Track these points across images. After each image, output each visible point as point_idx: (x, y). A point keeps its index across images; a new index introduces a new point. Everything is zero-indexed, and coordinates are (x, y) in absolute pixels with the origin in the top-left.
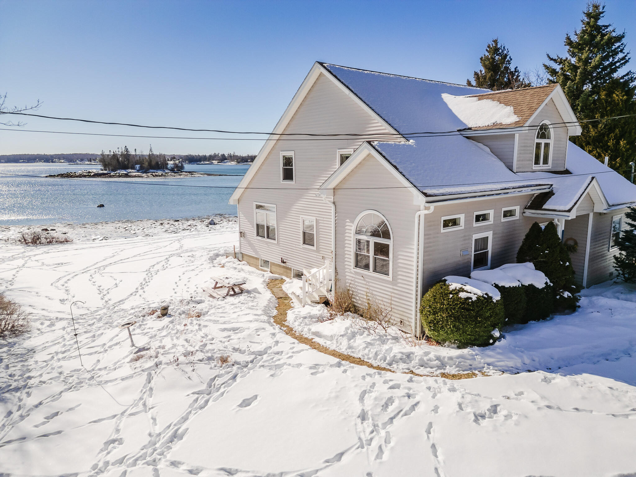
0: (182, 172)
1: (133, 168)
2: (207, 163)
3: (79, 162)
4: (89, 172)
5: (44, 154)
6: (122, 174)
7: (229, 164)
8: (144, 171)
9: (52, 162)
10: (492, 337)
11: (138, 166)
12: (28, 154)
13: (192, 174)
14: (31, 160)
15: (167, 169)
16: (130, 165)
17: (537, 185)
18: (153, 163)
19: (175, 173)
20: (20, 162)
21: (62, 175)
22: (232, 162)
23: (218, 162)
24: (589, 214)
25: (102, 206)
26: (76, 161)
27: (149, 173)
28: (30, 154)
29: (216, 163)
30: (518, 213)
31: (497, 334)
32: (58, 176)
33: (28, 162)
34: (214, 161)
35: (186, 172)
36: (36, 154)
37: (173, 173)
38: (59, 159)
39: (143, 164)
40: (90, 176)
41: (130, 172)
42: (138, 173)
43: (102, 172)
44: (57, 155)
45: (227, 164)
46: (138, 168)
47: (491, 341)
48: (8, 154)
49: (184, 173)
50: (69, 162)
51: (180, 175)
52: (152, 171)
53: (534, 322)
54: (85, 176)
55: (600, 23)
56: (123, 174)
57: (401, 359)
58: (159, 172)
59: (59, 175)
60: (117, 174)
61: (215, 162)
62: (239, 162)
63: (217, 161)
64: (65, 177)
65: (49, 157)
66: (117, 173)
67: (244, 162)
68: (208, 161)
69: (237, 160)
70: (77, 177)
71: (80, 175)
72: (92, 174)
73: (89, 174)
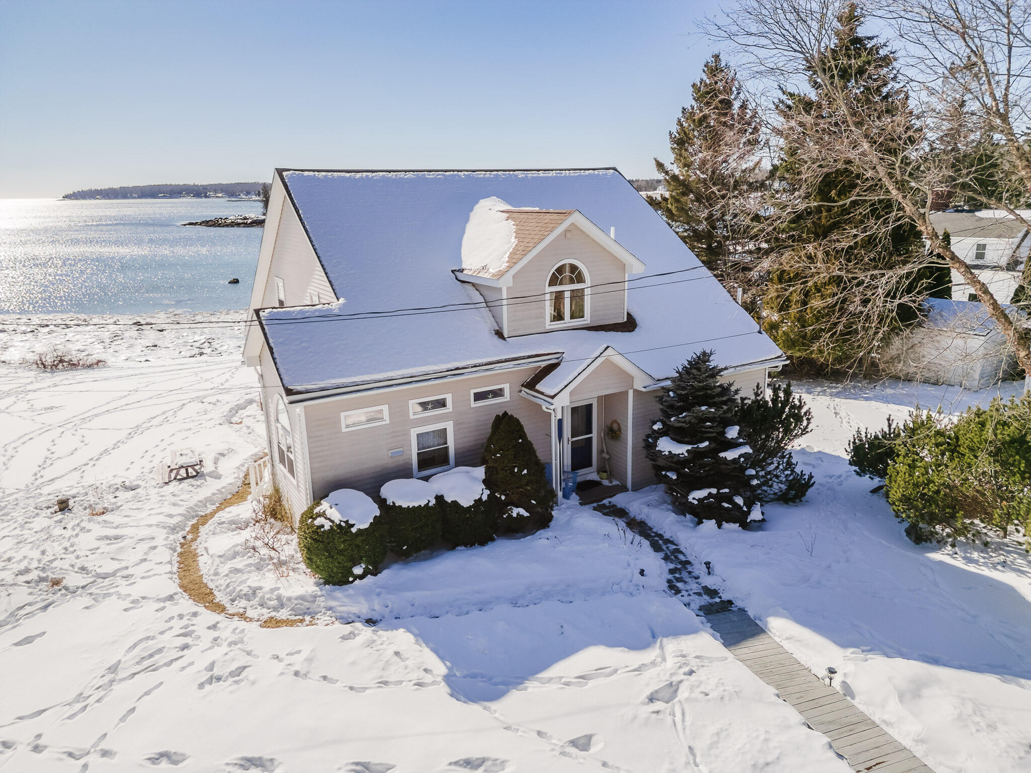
3: (244, 197)
4: (245, 218)
5: (194, 185)
9: (206, 197)
10: (352, 574)
12: (171, 185)
14: (175, 193)
17: (529, 357)
20: (160, 198)
21: (207, 222)
24: (627, 392)
25: (236, 281)
26: (239, 195)
28: (173, 184)
30: (507, 393)
31: (358, 570)
32: (201, 224)
33: (171, 197)
36: (181, 184)
38: (216, 192)
40: (246, 225)
44: (212, 185)
47: (351, 579)
48: (142, 185)
50: (229, 197)
53: (463, 548)
54: (238, 225)
55: (861, 32)
57: (245, 595)
59: (203, 222)
64: (210, 226)
65: (201, 188)
70: (227, 226)
71: (232, 222)
72: (249, 221)
73: (245, 221)
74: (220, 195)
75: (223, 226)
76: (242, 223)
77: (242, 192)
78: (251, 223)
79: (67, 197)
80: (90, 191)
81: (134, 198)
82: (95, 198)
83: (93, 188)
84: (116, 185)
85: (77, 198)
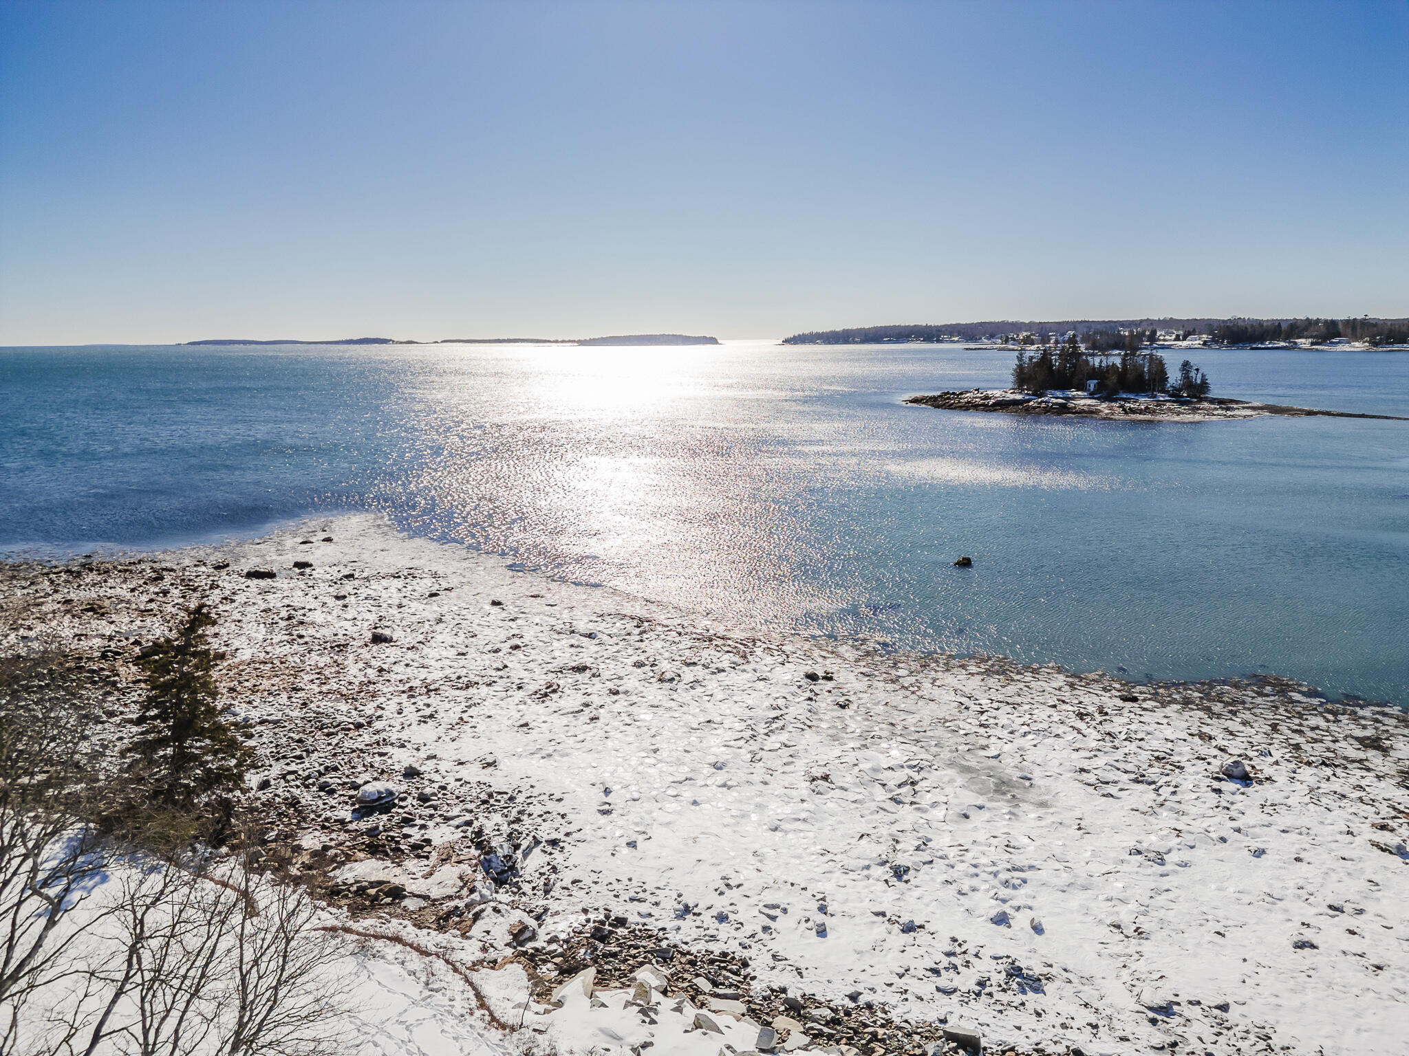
0: (1201, 400)
1: (1081, 388)
2: (1282, 344)
3: (985, 341)
4: (987, 398)
6: (1054, 404)
7: (1347, 348)
8: (1105, 394)
11: (1092, 384)
13: (1228, 409)
14: (903, 336)
15: (1164, 391)
16: (1075, 381)
18: (1130, 377)
19: (1182, 403)
20: (884, 343)
22: (1357, 344)
23: (1312, 344)
25: (967, 563)
27: (1115, 400)
29: (1307, 346)
34: (1303, 340)
35: (1212, 401)
37: (1176, 406)
38: (952, 335)
39: (1107, 378)
40: (987, 408)
41: (1073, 398)
42: (1089, 402)
43: (1012, 397)
44: (949, 326)
45: (1340, 348)
46: (1092, 388)
49: (1206, 405)
51: (1195, 410)
52: (1124, 396)
54: (976, 407)
56: (1056, 404)
58: (1142, 400)
60: (1043, 405)
61: (1304, 343)
62: (1376, 344)
63: (1310, 340)
66: (1042, 402)
67: (1392, 343)
68: (1284, 340)
69: (1373, 337)
71: (969, 402)
72: (991, 402)
73: (986, 402)
74: (956, 339)
75: (955, 408)
76: (983, 405)
78: (994, 405)
79: (787, 341)
80: (811, 334)
81: (857, 343)
82: (815, 343)
83: (815, 331)
84: (839, 328)
85: (796, 343)
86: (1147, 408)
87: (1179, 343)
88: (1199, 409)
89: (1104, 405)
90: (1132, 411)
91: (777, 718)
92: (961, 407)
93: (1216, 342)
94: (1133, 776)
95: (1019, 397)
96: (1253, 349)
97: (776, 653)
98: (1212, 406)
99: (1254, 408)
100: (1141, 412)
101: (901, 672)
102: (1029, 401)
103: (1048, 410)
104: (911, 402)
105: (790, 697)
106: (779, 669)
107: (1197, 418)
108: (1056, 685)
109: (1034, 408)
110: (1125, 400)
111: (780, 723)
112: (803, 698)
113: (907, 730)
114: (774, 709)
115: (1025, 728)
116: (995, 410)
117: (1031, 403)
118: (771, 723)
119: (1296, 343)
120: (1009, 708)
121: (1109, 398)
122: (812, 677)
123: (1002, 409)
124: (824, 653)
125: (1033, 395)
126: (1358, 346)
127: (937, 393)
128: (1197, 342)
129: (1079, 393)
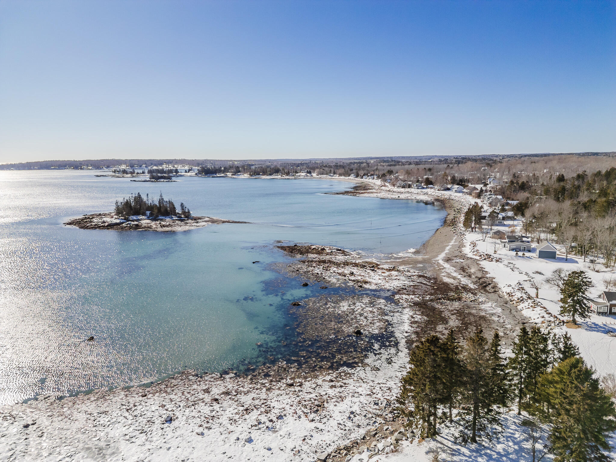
0: (188, 219)
1: (144, 214)
2: (223, 175)
6: (133, 225)
7: (243, 177)
9: (81, 169)
11: (148, 213)
13: (197, 222)
15: (175, 215)
16: (142, 211)
18: (162, 209)
19: (182, 221)
23: (232, 175)
29: (230, 176)
33: (59, 169)
35: (192, 219)
38: (88, 166)
39: (153, 210)
41: (141, 220)
42: (147, 221)
43: (115, 221)
45: (241, 177)
46: (148, 215)
49: (190, 221)
52: (161, 218)
58: (167, 219)
60: (129, 225)
61: (229, 174)
62: (251, 175)
63: (231, 173)
67: (256, 175)
68: (223, 173)
69: (250, 172)
71: (96, 225)
72: (106, 224)
73: (104, 224)
74: (90, 168)
75: (90, 228)
76: (102, 226)
77: (104, 166)
78: (108, 226)
86: (169, 224)
87: (187, 174)
88: (187, 223)
89: (154, 223)
90: (164, 226)
91: (12, 455)
92: (92, 228)
93: (200, 174)
94: (140, 431)
95: (118, 221)
96: (213, 177)
97: (8, 418)
98: (192, 221)
99: (206, 221)
100: (167, 226)
101: (65, 409)
102: (123, 223)
103: (131, 228)
104: (68, 224)
105: (17, 442)
106: (11, 427)
107: (187, 228)
108: (120, 397)
109: (125, 227)
110: (161, 220)
111: (14, 457)
112: (23, 440)
113: (67, 439)
114: (11, 450)
115: (109, 423)
116: (108, 229)
117: (124, 225)
118: (10, 458)
119: (226, 175)
120: (103, 415)
121: (155, 219)
122: (26, 426)
123: (111, 228)
124: (31, 410)
125: (124, 219)
126: (246, 176)
127: (81, 217)
128: (193, 174)
129: (143, 217)
